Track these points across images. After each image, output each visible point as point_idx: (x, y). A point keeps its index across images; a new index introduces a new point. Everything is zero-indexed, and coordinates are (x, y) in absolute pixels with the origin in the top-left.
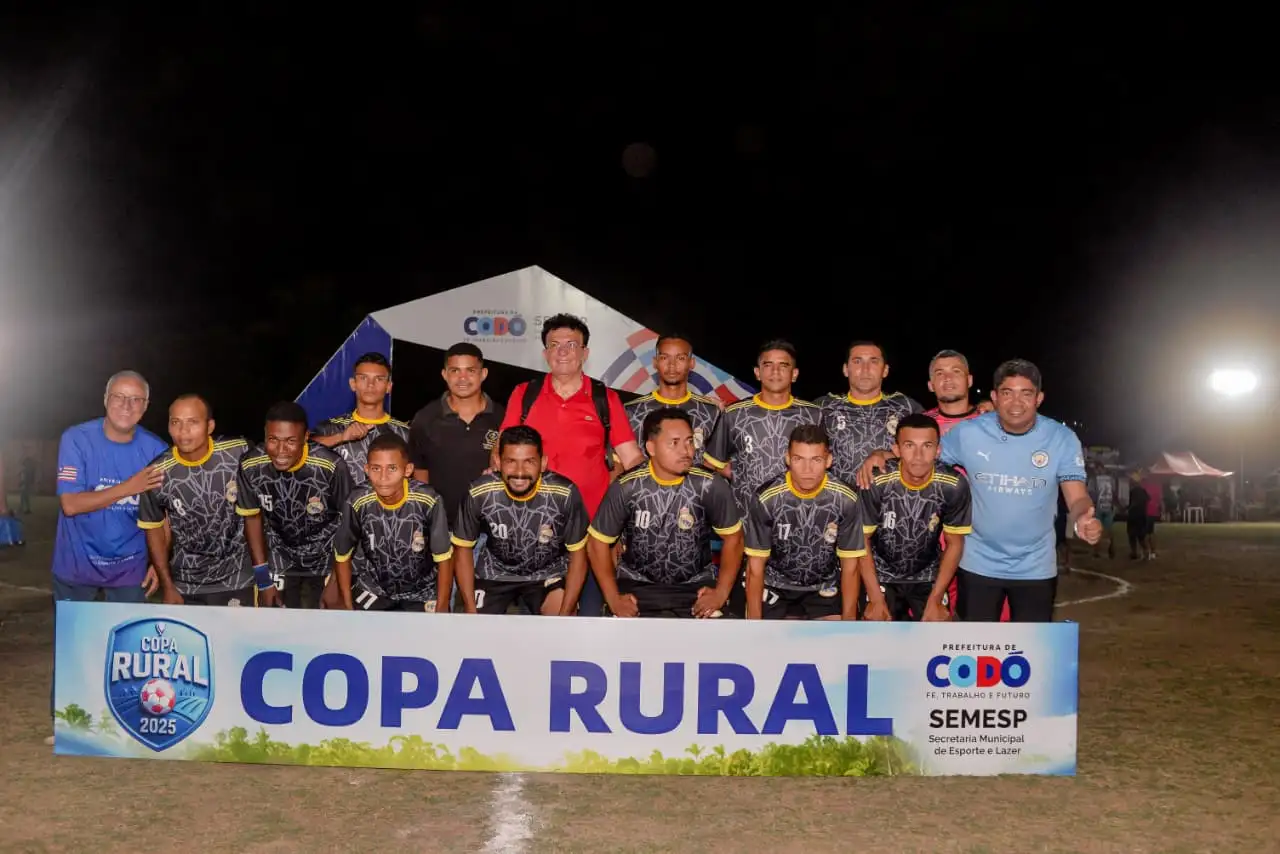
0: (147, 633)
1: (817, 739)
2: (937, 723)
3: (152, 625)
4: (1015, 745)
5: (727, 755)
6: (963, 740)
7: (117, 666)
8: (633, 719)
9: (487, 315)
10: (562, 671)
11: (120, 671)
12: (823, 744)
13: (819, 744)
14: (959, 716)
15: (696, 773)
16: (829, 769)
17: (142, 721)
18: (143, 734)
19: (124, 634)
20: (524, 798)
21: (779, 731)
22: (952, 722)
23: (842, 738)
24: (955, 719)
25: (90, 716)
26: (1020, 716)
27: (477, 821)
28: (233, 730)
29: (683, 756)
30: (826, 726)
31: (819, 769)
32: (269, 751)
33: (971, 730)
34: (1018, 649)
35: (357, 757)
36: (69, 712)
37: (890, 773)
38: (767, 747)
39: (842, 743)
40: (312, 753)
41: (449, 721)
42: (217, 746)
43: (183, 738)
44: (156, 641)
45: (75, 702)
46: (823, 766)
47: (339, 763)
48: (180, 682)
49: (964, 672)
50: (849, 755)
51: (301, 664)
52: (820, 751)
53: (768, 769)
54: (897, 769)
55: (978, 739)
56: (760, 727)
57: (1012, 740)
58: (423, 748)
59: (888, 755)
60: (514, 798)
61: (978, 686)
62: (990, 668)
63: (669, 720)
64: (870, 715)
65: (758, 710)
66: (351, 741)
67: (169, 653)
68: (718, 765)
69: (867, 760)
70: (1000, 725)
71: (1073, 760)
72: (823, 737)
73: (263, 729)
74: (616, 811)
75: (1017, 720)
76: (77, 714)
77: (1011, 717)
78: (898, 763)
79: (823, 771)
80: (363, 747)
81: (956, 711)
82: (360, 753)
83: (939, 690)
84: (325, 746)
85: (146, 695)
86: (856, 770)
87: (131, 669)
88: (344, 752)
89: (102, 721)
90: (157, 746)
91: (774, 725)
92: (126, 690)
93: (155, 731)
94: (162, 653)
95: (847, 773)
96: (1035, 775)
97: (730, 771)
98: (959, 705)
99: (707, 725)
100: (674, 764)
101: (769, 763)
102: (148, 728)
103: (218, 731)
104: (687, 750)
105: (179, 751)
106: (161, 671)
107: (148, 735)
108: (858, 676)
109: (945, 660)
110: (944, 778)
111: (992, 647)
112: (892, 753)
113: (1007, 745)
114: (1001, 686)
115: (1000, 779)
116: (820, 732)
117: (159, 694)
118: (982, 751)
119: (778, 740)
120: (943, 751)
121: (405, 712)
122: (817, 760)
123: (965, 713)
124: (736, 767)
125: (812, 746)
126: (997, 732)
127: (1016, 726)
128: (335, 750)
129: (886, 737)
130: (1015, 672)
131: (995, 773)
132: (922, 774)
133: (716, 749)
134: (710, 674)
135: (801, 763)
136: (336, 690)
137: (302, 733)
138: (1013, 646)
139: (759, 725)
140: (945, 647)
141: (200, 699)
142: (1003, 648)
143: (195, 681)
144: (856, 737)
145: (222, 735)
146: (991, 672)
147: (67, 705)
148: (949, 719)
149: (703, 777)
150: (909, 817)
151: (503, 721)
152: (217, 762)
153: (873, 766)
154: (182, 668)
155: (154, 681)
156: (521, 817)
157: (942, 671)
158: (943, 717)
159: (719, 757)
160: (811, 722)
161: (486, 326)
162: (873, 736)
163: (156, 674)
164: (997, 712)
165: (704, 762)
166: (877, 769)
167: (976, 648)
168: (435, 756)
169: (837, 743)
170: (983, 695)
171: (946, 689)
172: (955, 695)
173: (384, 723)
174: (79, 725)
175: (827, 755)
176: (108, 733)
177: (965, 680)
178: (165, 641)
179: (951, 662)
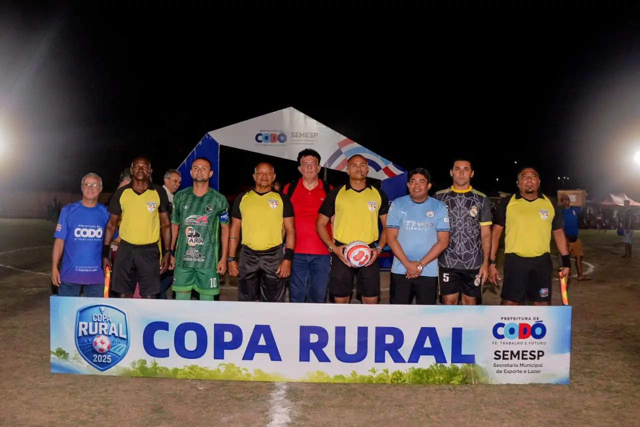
0: (95, 312)
1: (436, 365)
2: (498, 357)
3: (98, 308)
4: (538, 369)
5: (390, 374)
6: (511, 366)
7: (81, 329)
8: (342, 355)
9: (267, 132)
10: (305, 331)
11: (82, 332)
12: (439, 368)
13: (437, 367)
14: (509, 353)
15: (374, 382)
16: (442, 380)
17: (94, 356)
18: (95, 363)
19: (84, 314)
20: (286, 398)
21: (417, 362)
22: (506, 357)
23: (448, 365)
24: (507, 355)
26: (541, 354)
27: (263, 412)
28: (139, 361)
29: (367, 374)
30: (441, 358)
31: (437, 381)
32: (158, 371)
33: (515, 361)
34: (540, 320)
35: (202, 374)
36: (57, 352)
37: (473, 382)
38: (410, 369)
39: (449, 367)
40: (179, 373)
41: (248, 356)
42: (132, 369)
43: (115, 364)
45: (60, 347)
46: (439, 379)
47: (193, 377)
48: (112, 336)
49: (512, 331)
50: (452, 374)
51: (173, 328)
52: (438, 371)
53: (411, 380)
54: (476, 380)
55: (519, 365)
56: (407, 361)
57: (536, 366)
58: (235, 370)
59: (472, 373)
60: (281, 398)
61: (520, 338)
62: (525, 330)
63: (360, 356)
64: (463, 353)
65: (406, 351)
66: (198, 366)
67: (107, 322)
68: (385, 378)
69: (462, 376)
70: (530, 358)
71: (568, 376)
72: (439, 365)
73: (154, 360)
74: (333, 406)
75: (539, 356)
76: (61, 353)
77: (536, 354)
78: (477, 378)
79: (439, 382)
80: (206, 369)
81: (508, 351)
82: (203, 372)
83: (498, 341)
84: (186, 368)
85: (96, 343)
86: (456, 381)
88: (195, 372)
89: (74, 356)
90: (101, 368)
91: (414, 358)
92: (86, 341)
93: (101, 361)
94: (103, 322)
95: (452, 382)
96: (548, 384)
97: (391, 381)
98: (509, 348)
99: (380, 358)
100: (362, 378)
101: (411, 377)
102: (97, 359)
103: (132, 361)
104: (369, 371)
105: (113, 371)
106: (103, 331)
107: (98, 363)
108: (457, 333)
109: (502, 325)
110: (501, 385)
111: (526, 319)
112: (474, 372)
113: (534, 369)
114: (531, 338)
115: (530, 386)
116: (437, 362)
117: (102, 343)
118: (521, 372)
119: (416, 366)
120: (501, 372)
121: (226, 352)
122: (436, 376)
123: (512, 352)
124: (394, 379)
125: (434, 369)
126: (529, 362)
127: (538, 359)
129: (471, 364)
130: (538, 331)
131: (527, 383)
132: (490, 383)
133: (384, 370)
134: (381, 332)
135: (428, 378)
136: (191, 341)
137: (174, 362)
138: (538, 318)
139: (406, 358)
140: (502, 318)
141: (123, 345)
142: (532, 318)
143: (121, 336)
144: (455, 364)
145: (134, 363)
146: (526, 331)
147: (57, 348)
148: (504, 355)
149: (377, 384)
150: (483, 408)
151: (275, 356)
152: (132, 377)
153: (464, 379)
154: (113, 330)
155: (99, 336)
156: (285, 410)
157: (500, 331)
158: (501, 354)
159: (386, 374)
160: (433, 357)
161: (266, 138)
162: (465, 364)
163: (101, 333)
164: (529, 352)
165: (378, 377)
166: (467, 381)
167: (518, 319)
168: (241, 374)
169: (446, 367)
170: (522, 343)
171: (503, 340)
172: (507, 343)
173: (215, 358)
174: (63, 358)
175: (441, 374)
176: (77, 362)
177: (513, 335)
178: (105, 316)
179: (505, 326)
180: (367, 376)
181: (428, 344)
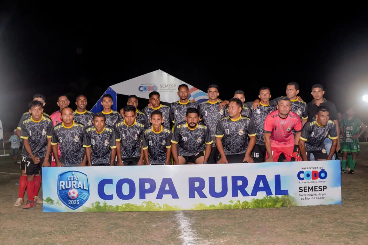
0: (69, 175)
1: (267, 197)
2: (301, 191)
3: (71, 173)
5: (241, 202)
6: (309, 195)
7: (61, 185)
8: (213, 193)
10: (192, 181)
11: (62, 187)
12: (268, 198)
14: (307, 188)
15: (232, 208)
16: (271, 206)
17: (69, 201)
18: (69, 205)
19: (63, 176)
21: (256, 195)
22: (305, 190)
23: (274, 196)
24: (306, 189)
25: (53, 201)
27: (174, 222)
28: (96, 202)
30: (269, 193)
31: (267, 206)
32: (107, 208)
33: (311, 192)
34: (323, 168)
36: (47, 200)
37: (288, 206)
38: (252, 200)
39: (274, 198)
40: (119, 208)
41: (159, 196)
42: (91, 207)
43: (81, 205)
44: (72, 177)
45: (49, 197)
46: (269, 204)
47: (128, 210)
48: (80, 189)
49: (308, 175)
50: (276, 201)
51: (115, 182)
52: (268, 200)
53: (253, 206)
54: (290, 204)
55: (313, 195)
56: (250, 194)
57: (323, 195)
58: (152, 205)
59: (287, 201)
60: (182, 216)
61: (313, 179)
63: (224, 193)
64: (281, 189)
65: (249, 189)
66: (131, 204)
67: (76, 181)
68: (238, 206)
69: (281, 202)
70: (319, 191)
71: (341, 200)
72: (268, 196)
73: (105, 202)
74: (213, 218)
75: (324, 189)
76: (49, 200)
77: (322, 188)
78: (290, 203)
79: (269, 206)
80: (135, 205)
81: (306, 187)
82: (133, 207)
83: (301, 181)
84: (123, 205)
85: (70, 194)
86: (278, 205)
87: (65, 186)
88: (129, 207)
89: (57, 202)
90: (73, 208)
91: (254, 193)
92: (64, 192)
93: (73, 204)
94: (74, 181)
95: (276, 206)
96: (331, 205)
97: (242, 207)
98: (307, 185)
99: (235, 194)
100: (225, 206)
101: (253, 204)
102: (71, 203)
103: (92, 203)
104: (229, 202)
105: (80, 209)
106: (74, 186)
107: (71, 205)
108: (278, 178)
109: (302, 172)
110: (304, 206)
111: (316, 168)
112: (289, 200)
113: (321, 196)
114: (319, 179)
116: (267, 195)
117: (74, 193)
118: (314, 198)
119: (255, 198)
120: (303, 199)
121: (146, 194)
122: (267, 203)
123: (309, 188)
124: (244, 206)
125: (265, 199)
126: (318, 192)
127: (324, 191)
128: (126, 207)
129: (286, 195)
130: (323, 175)
131: (319, 204)
132: (297, 206)
133: (238, 201)
134: (235, 179)
135: (262, 204)
136: (126, 189)
137: (116, 202)
139: (250, 193)
140: (302, 168)
141: (86, 194)
142: (319, 168)
143: (84, 188)
144: (278, 196)
145: (93, 204)
146: (316, 175)
147: (46, 198)
148: (304, 189)
149: (234, 209)
150: (297, 216)
151: (175, 196)
152: (91, 212)
153: (283, 204)
154: (80, 185)
155: (72, 189)
156: (186, 221)
157: (302, 176)
158: (303, 189)
159: (239, 203)
160: (265, 192)
161: (145, 89)
162: (283, 195)
163: (72, 187)
164: (318, 187)
165: (234, 205)
166: (284, 205)
167: (311, 168)
168: (156, 207)
169: (272, 198)
170: (314, 182)
171: (303, 181)
172: (306, 182)
173: (141, 198)
174: (50, 203)
175: (270, 201)
176: (59, 205)
177: (309, 178)
178: (75, 177)
179: (304, 173)
180: (228, 204)
181: (261, 185)
